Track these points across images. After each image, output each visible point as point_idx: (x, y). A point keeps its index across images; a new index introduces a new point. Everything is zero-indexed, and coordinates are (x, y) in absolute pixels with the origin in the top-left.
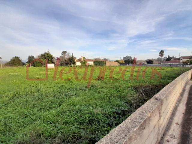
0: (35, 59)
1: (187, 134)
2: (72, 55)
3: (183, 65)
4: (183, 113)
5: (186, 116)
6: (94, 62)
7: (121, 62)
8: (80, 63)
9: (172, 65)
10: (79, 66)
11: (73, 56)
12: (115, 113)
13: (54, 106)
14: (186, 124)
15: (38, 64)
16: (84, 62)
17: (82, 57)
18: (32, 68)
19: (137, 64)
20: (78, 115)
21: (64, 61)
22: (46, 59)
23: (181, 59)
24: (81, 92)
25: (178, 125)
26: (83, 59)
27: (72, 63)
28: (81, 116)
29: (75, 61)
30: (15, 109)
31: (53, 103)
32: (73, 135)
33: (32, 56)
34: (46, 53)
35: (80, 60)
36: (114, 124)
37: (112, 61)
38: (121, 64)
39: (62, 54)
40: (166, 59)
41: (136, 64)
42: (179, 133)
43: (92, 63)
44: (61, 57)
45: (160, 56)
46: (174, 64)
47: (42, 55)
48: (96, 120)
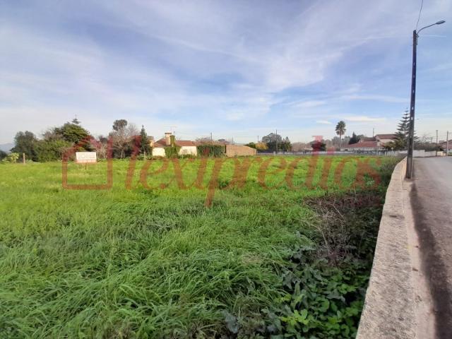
0: (36, 141)
1: (443, 288)
2: (143, 130)
3: (383, 152)
4: (417, 247)
5: (424, 253)
6: (198, 148)
7: (259, 146)
8: (164, 150)
9: (363, 152)
10: (161, 158)
11: (146, 132)
12: (289, 260)
13: (127, 258)
14: (432, 269)
15: (47, 154)
16: (172, 148)
17: (168, 136)
18: (28, 166)
19: (293, 152)
20: (202, 275)
21: (121, 146)
22: (70, 141)
23: (378, 141)
24: (189, 218)
25: (415, 272)
26: (169, 139)
27: (143, 151)
28: (211, 277)
29: (151, 145)
30: (14, 278)
31: (123, 251)
32: (205, 328)
33: (27, 132)
34: (67, 125)
35: (162, 143)
36: (297, 286)
37: (240, 146)
38: (260, 151)
39: (114, 128)
40: (349, 140)
41: (291, 151)
42: (425, 289)
43: (193, 150)
44: (111, 135)
45: (338, 133)
46: (365, 149)
47: (57, 131)
48: (249, 281)
